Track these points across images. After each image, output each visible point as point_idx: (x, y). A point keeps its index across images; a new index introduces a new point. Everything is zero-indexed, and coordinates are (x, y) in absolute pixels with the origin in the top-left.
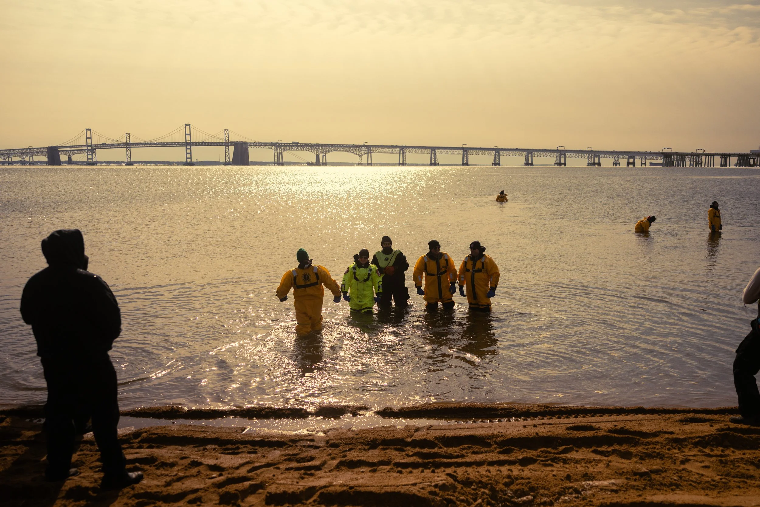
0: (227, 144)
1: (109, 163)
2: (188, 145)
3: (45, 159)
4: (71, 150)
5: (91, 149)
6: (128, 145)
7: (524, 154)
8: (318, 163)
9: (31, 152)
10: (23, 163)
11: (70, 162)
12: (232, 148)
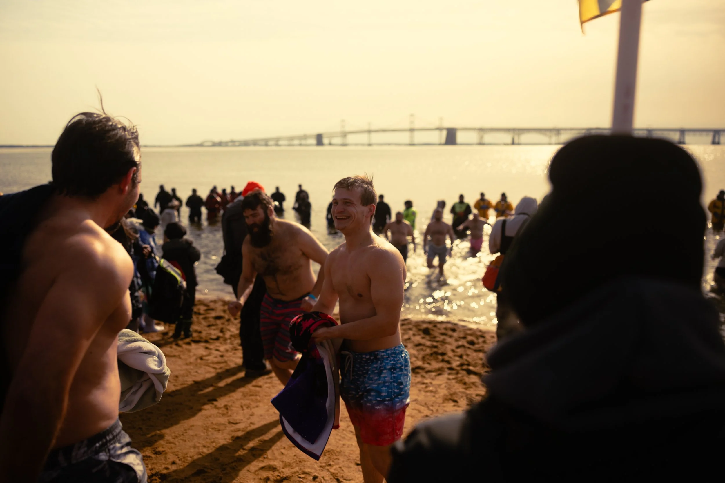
0: (440, 129)
1: (356, 145)
2: (412, 130)
3: (314, 141)
4: (332, 136)
5: (344, 135)
6: (369, 131)
7: (711, 134)
8: (513, 143)
9: (305, 137)
10: (301, 145)
11: (330, 144)
12: (444, 133)
